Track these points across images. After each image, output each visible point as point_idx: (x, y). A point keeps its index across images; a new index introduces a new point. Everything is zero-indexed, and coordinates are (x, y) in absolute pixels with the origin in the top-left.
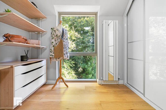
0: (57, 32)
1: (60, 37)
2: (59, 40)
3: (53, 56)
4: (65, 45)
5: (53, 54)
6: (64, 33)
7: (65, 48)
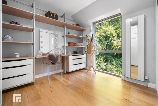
0: (89, 37)
1: (91, 40)
2: (90, 42)
3: (87, 52)
4: (94, 45)
5: (87, 51)
6: (93, 37)
7: (94, 47)
